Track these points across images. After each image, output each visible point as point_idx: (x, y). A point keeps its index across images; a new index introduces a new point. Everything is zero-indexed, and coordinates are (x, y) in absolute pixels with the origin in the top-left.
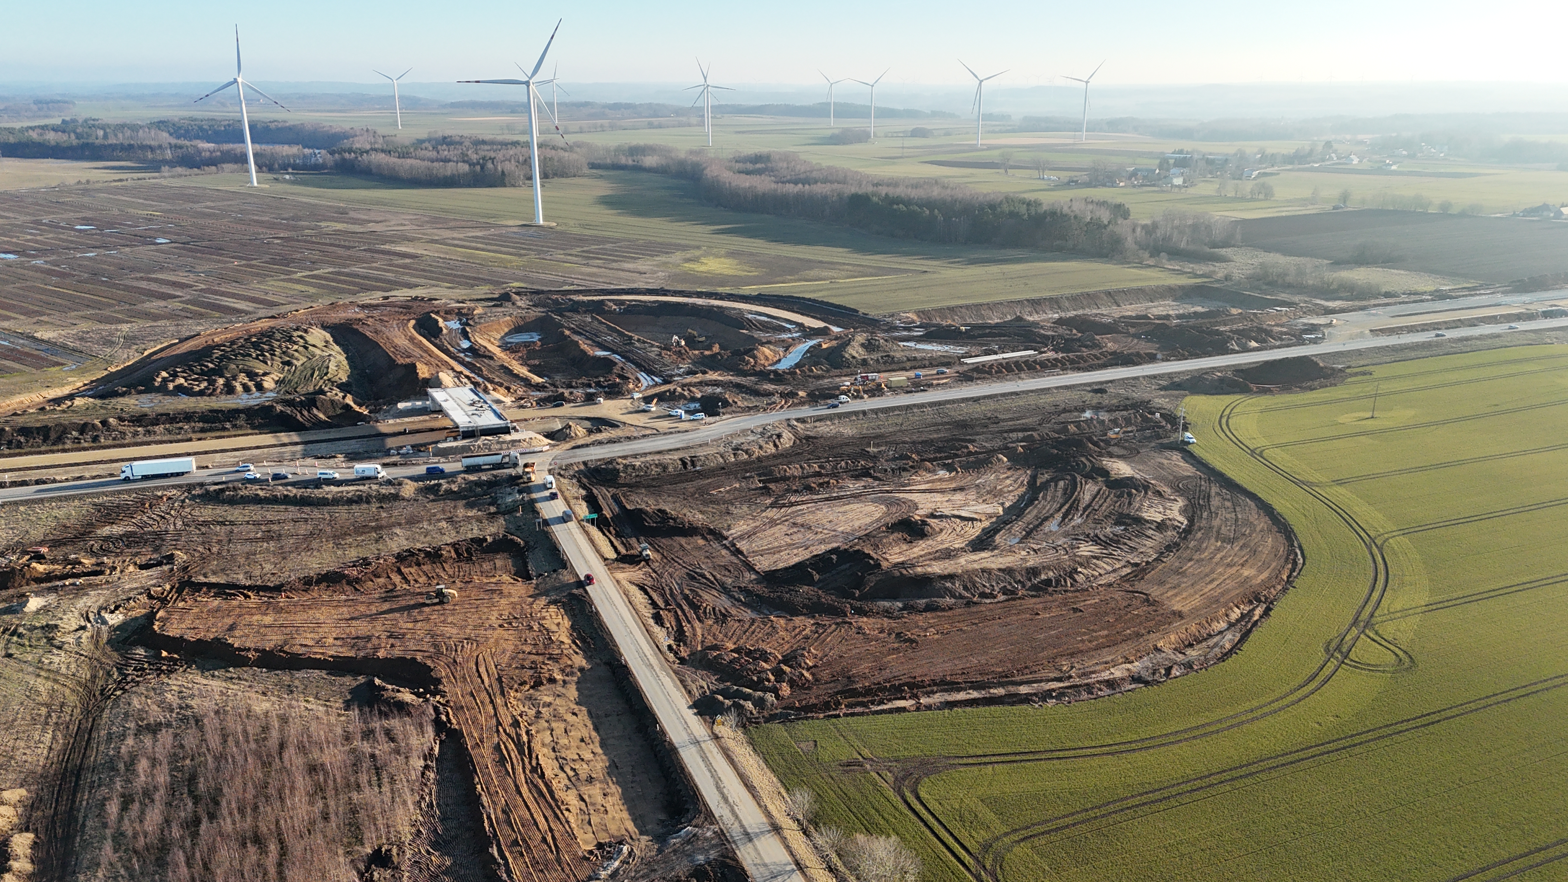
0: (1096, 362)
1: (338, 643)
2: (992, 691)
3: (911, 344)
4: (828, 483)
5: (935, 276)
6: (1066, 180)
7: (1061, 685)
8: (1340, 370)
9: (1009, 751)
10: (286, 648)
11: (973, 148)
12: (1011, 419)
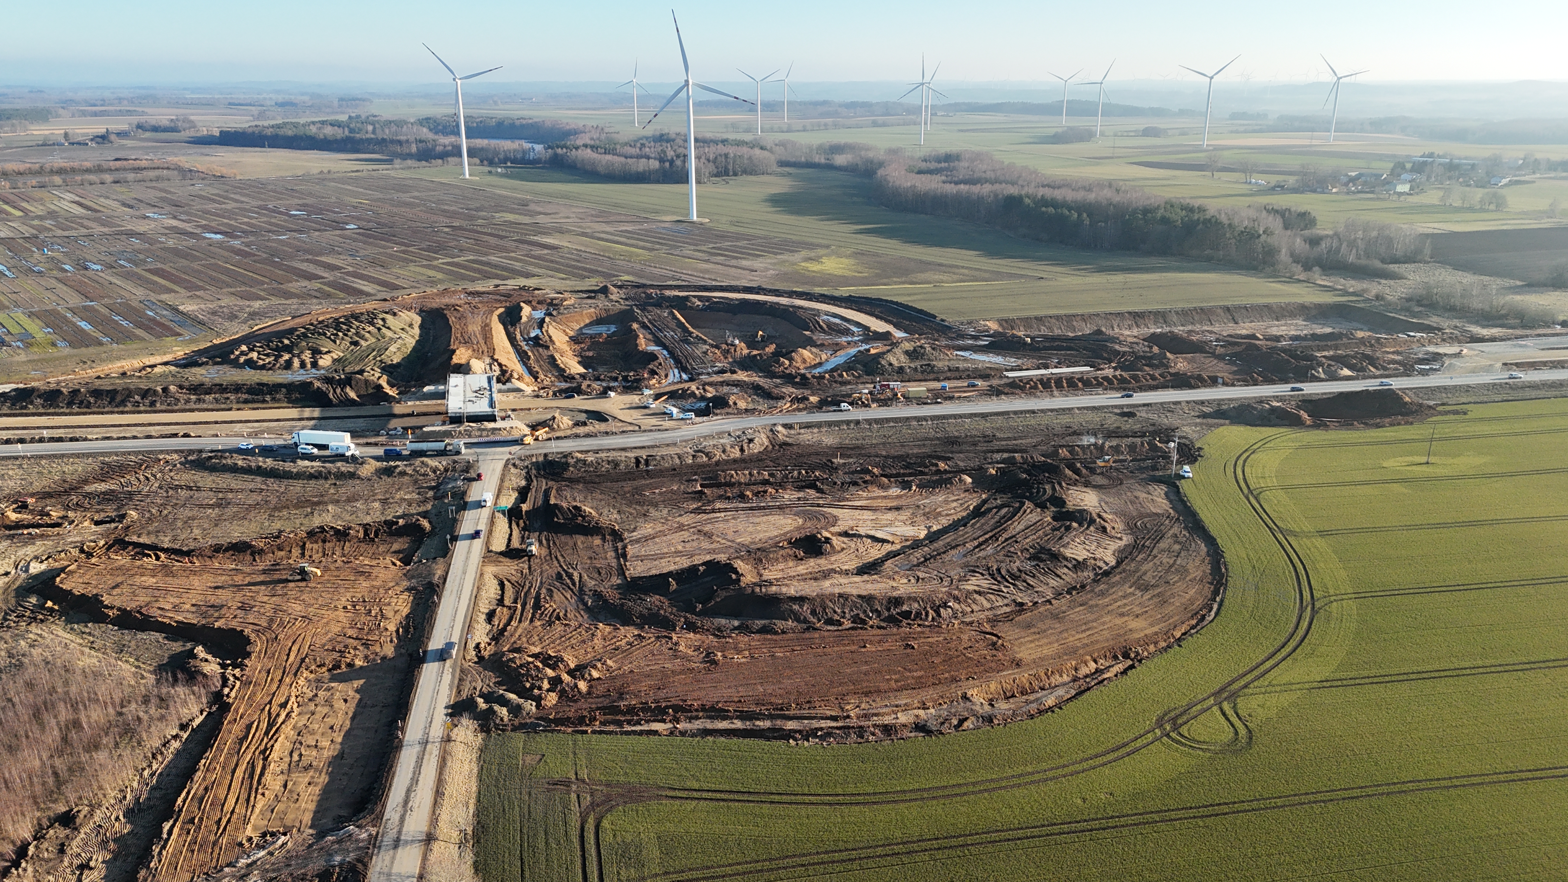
0: (1151, 382)
1: (194, 609)
2: (758, 723)
3: (966, 354)
4: (765, 492)
5: (1051, 283)
6: (1273, 184)
7: (834, 724)
8: (1430, 407)
9: (728, 788)
10: (144, 611)
11: (1198, 149)
12: (1009, 439)
